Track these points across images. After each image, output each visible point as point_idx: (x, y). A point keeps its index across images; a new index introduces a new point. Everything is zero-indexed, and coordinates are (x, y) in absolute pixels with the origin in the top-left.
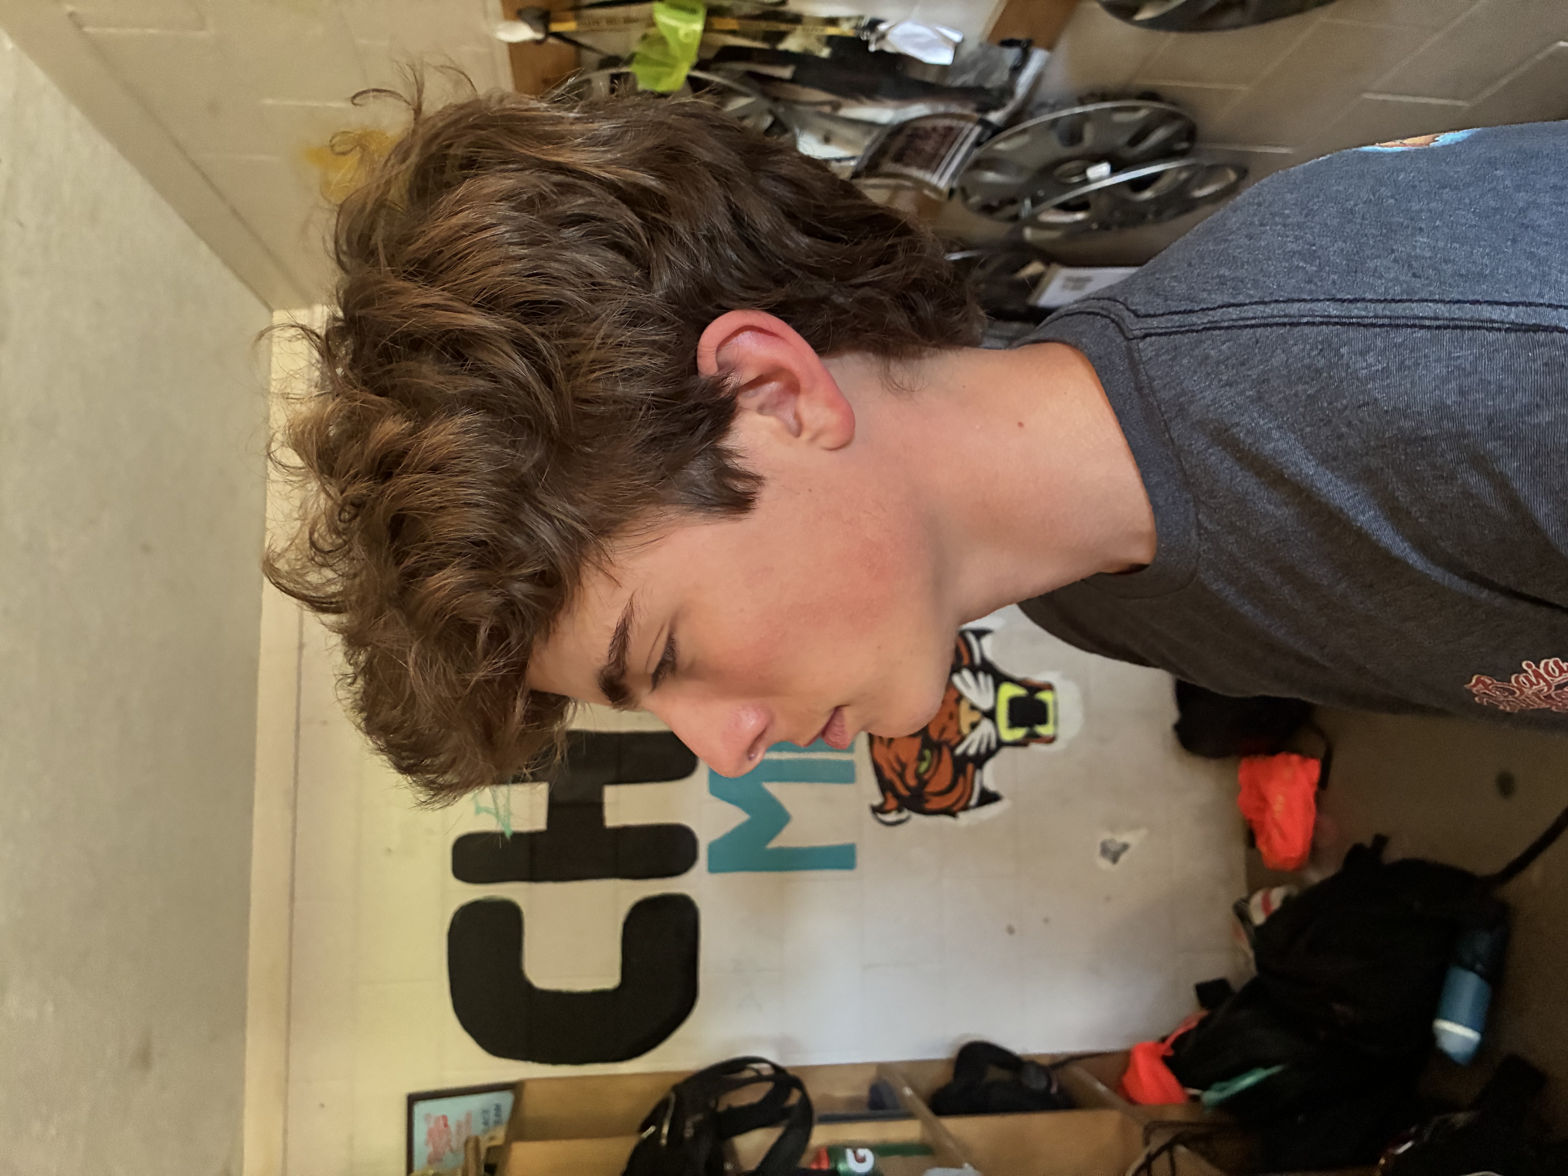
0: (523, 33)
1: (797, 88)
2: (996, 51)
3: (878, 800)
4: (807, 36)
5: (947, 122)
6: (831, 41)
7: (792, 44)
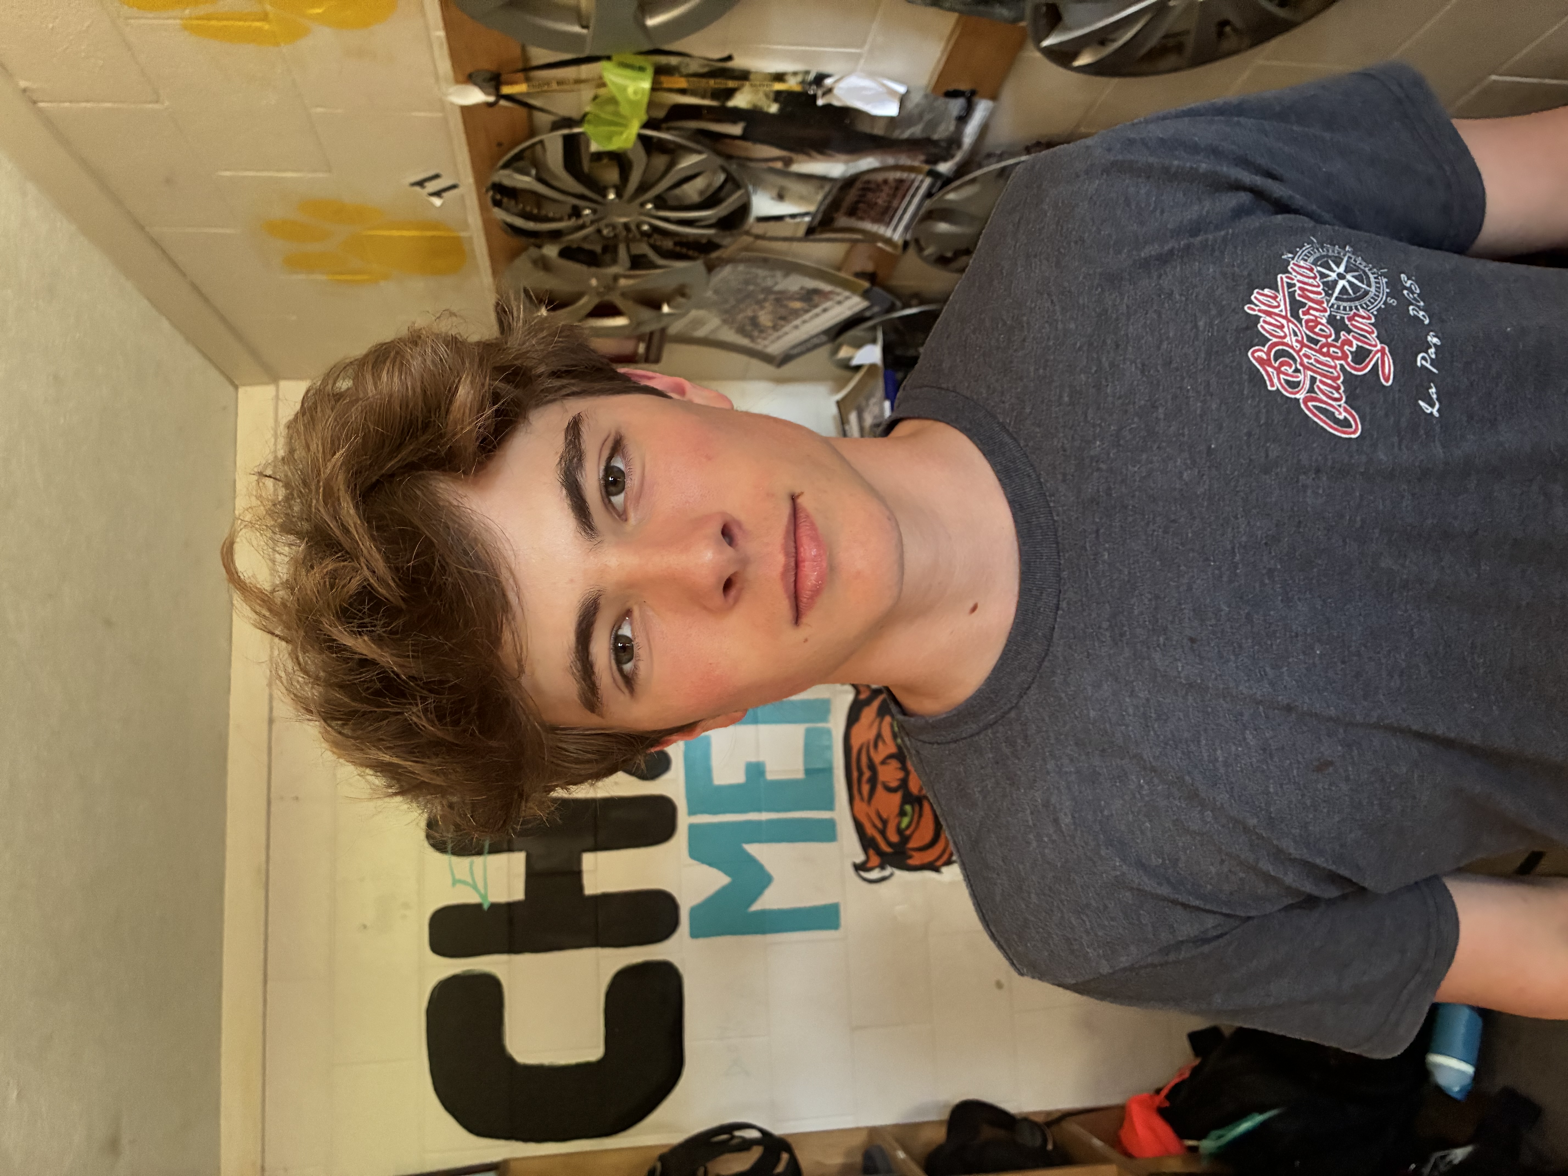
0: (475, 96)
1: (748, 145)
2: (941, 101)
3: (860, 858)
4: (756, 92)
5: (898, 175)
6: (778, 96)
7: (741, 101)
